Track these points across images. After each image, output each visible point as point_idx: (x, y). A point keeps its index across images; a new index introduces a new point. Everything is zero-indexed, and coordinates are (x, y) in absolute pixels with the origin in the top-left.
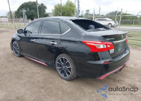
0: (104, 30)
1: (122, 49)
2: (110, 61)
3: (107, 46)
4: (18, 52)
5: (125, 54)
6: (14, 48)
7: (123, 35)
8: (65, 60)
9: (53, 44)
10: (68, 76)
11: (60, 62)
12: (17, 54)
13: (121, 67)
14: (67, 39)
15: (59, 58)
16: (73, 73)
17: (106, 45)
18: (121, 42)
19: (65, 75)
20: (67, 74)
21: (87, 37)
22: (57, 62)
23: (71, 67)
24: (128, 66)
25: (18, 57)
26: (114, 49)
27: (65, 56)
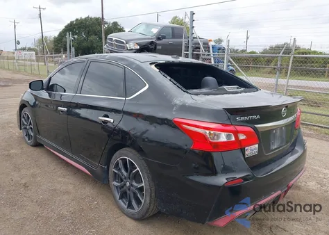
0: (237, 93)
1: (281, 143)
2: (245, 179)
3: (236, 137)
4: (32, 134)
5: (291, 155)
6: (24, 125)
7: (287, 107)
8: (132, 164)
9: (105, 122)
10: (137, 209)
11: (119, 170)
12: (29, 140)
13: (279, 192)
14: (138, 112)
15: (117, 157)
16: (148, 201)
17: (236, 133)
18: (281, 127)
19: (130, 206)
20: (134, 203)
21: (185, 109)
22: (113, 170)
23: (143, 184)
24: (303, 184)
25: (32, 146)
26: (257, 146)
27: (131, 155)
